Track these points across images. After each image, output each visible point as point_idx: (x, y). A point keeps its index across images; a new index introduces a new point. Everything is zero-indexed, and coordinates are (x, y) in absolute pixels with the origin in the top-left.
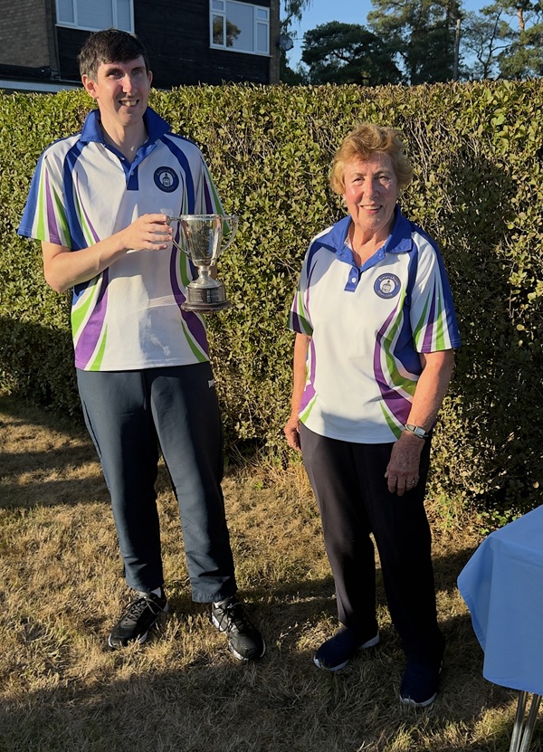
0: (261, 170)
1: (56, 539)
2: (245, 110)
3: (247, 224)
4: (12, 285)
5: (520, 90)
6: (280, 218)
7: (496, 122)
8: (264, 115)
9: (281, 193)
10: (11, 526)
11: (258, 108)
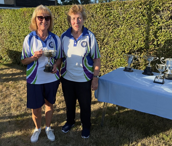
0: (57, 21)
1: (24, 86)
2: (54, 10)
3: (54, 30)
4: (12, 43)
5: (102, 5)
6: (60, 29)
7: (98, 10)
9: (60, 25)
10: (16, 84)
11: (56, 10)
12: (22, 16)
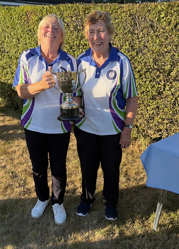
1: (21, 150)
2: (81, 12)
3: (81, 50)
4: (5, 70)
5: (169, 5)
7: (162, 16)
8: (87, 13)
10: (7, 146)
11: (85, 11)
12: (23, 21)
